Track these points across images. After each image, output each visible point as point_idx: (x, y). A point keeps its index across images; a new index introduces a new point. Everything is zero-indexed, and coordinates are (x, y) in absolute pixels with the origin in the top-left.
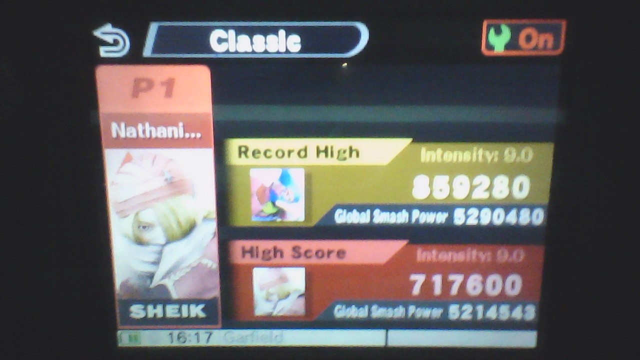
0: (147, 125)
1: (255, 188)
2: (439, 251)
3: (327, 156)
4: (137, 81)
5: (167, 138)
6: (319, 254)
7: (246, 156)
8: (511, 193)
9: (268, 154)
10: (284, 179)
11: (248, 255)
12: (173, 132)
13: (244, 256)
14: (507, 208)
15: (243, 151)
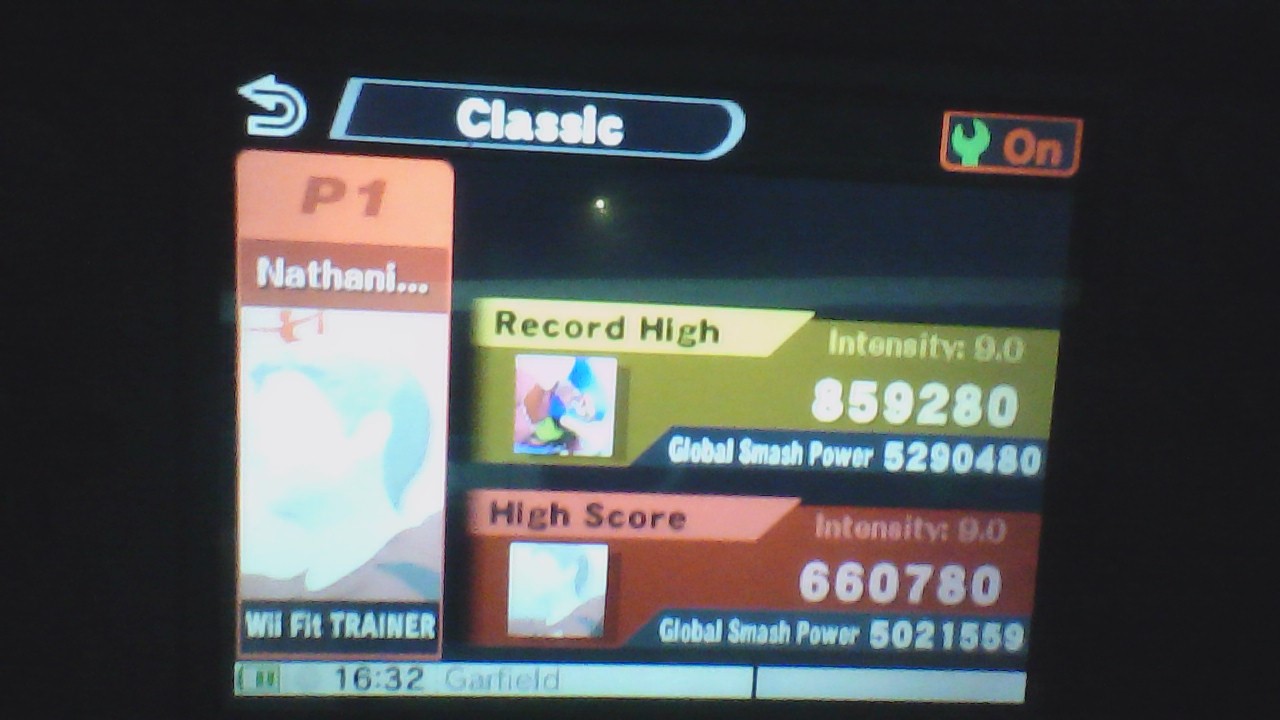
0: (327, 263)
1: (523, 389)
2: (855, 519)
3: (659, 336)
4: (315, 183)
5: (363, 292)
6: (637, 519)
7: (511, 331)
8: (985, 416)
9: (552, 328)
10: (579, 376)
11: (502, 519)
12: (375, 280)
13: (494, 520)
14: (978, 445)
15: (505, 322)
